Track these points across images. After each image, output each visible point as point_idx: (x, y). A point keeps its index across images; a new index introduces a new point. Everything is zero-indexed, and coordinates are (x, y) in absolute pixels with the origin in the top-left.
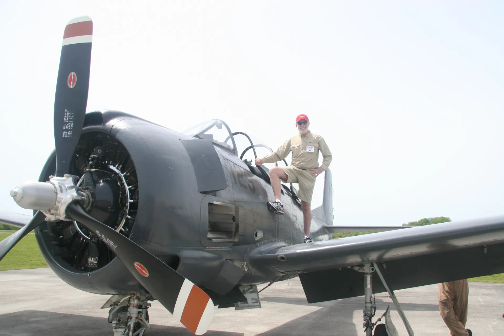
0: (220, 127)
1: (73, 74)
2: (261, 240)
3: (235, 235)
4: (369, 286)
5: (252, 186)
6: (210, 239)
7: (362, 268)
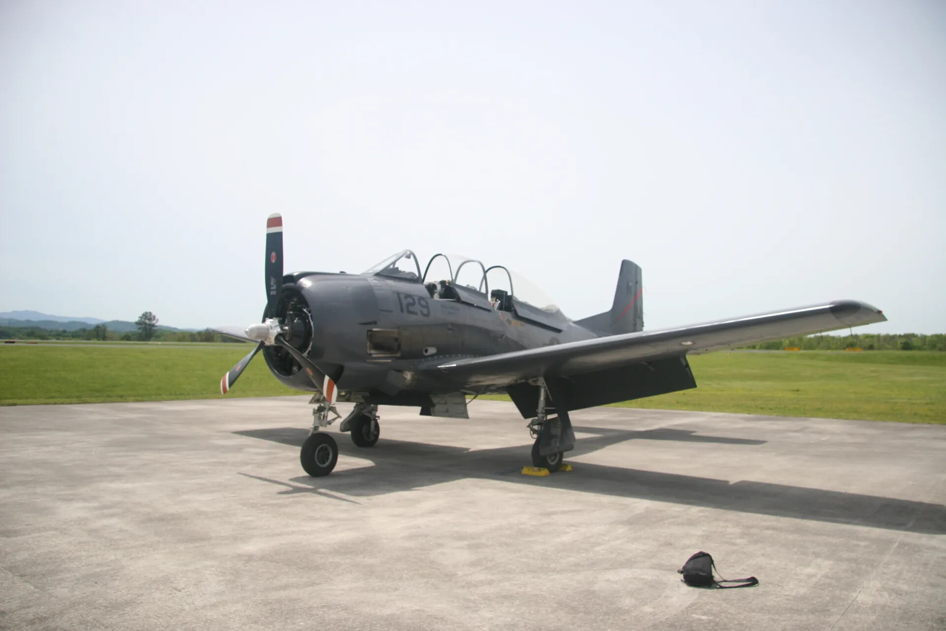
0: (408, 257)
1: (274, 254)
2: (432, 356)
3: (397, 352)
4: (542, 398)
5: (425, 311)
6: (371, 354)
7: (535, 381)
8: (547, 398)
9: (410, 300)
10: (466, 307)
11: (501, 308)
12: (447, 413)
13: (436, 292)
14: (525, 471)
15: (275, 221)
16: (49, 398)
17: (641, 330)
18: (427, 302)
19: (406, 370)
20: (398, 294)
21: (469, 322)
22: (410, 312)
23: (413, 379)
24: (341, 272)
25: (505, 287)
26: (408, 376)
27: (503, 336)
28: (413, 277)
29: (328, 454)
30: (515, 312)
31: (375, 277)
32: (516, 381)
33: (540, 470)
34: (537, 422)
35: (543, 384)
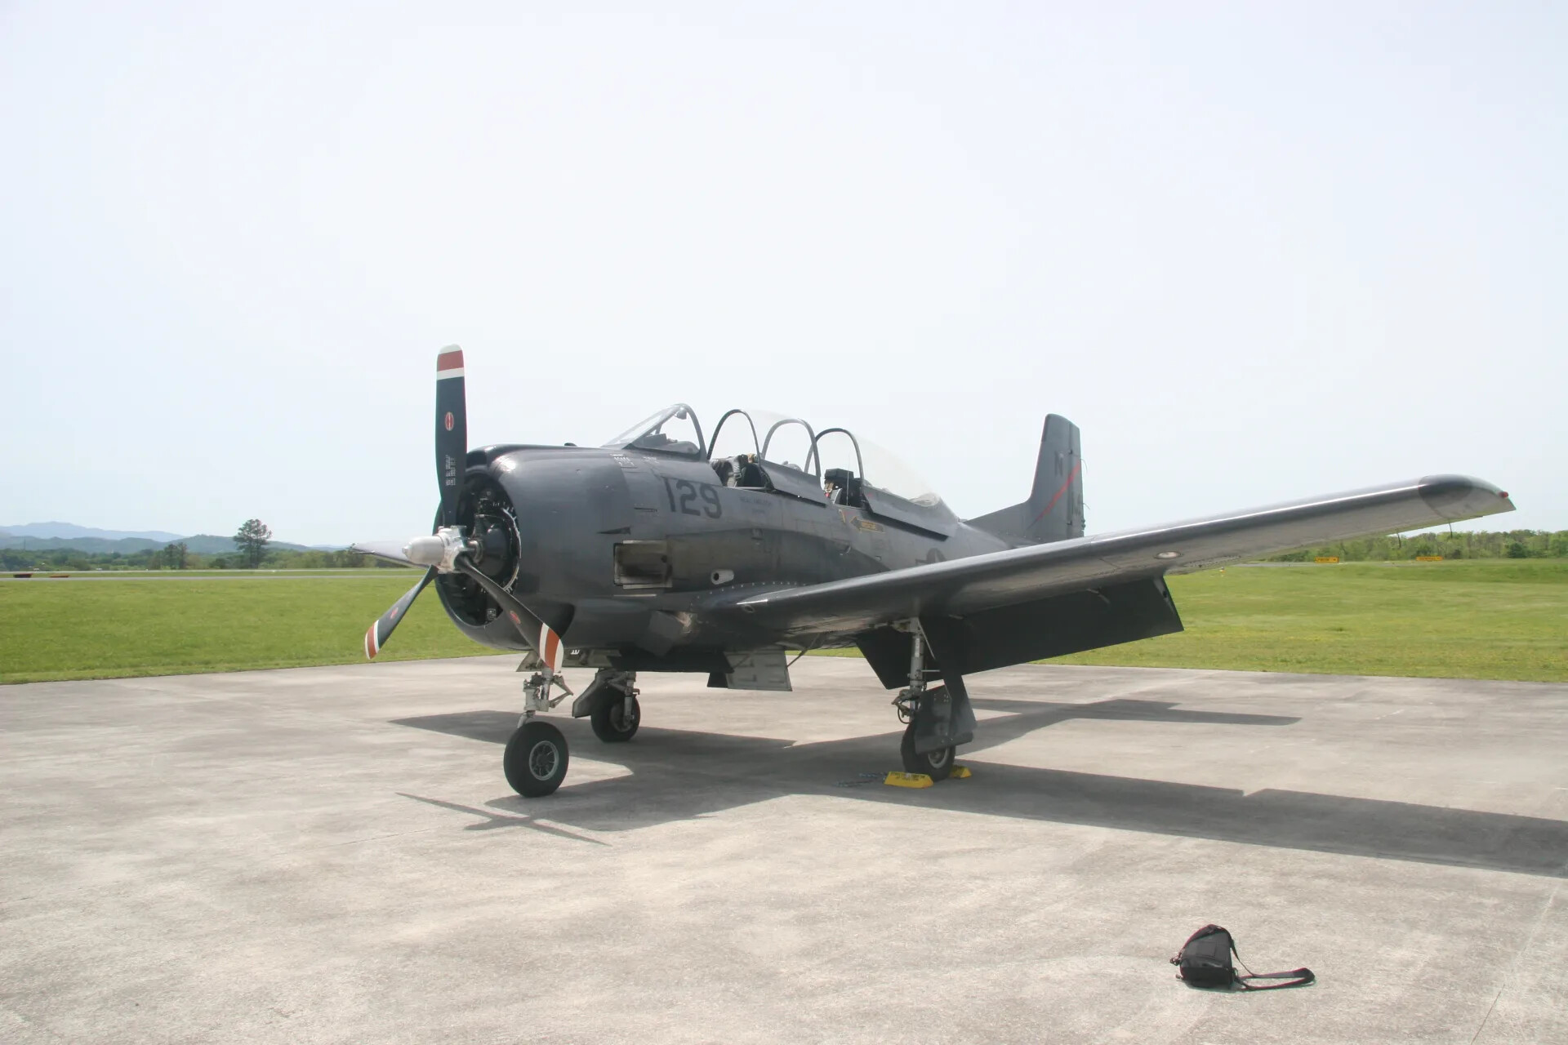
0: (682, 416)
1: (449, 415)
2: (727, 584)
3: (666, 579)
4: (917, 654)
5: (713, 508)
6: (621, 585)
7: (904, 625)
8: (925, 654)
9: (686, 490)
10: (784, 500)
11: (842, 500)
12: (753, 683)
13: (732, 476)
14: (891, 779)
15: (452, 359)
16: (85, 669)
17: (1081, 535)
18: (715, 493)
19: (683, 611)
20: (666, 479)
21: (790, 526)
22: (686, 511)
23: (695, 625)
24: (567, 444)
25: (849, 465)
26: (686, 620)
27: (848, 547)
28: (690, 449)
29: (552, 758)
30: (867, 505)
31: (626, 452)
32: (872, 625)
33: (915, 778)
34: (909, 696)
35: (919, 629)
